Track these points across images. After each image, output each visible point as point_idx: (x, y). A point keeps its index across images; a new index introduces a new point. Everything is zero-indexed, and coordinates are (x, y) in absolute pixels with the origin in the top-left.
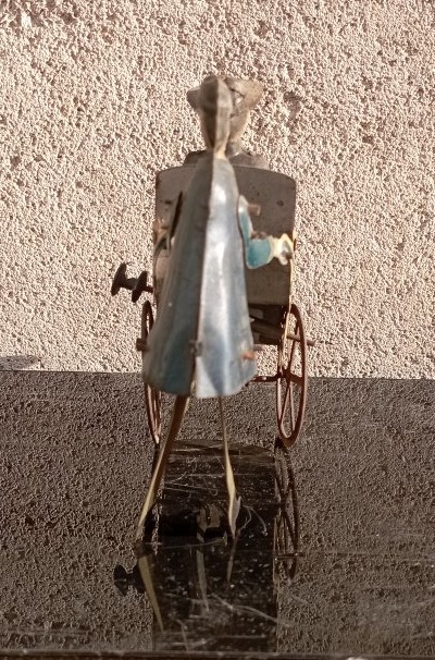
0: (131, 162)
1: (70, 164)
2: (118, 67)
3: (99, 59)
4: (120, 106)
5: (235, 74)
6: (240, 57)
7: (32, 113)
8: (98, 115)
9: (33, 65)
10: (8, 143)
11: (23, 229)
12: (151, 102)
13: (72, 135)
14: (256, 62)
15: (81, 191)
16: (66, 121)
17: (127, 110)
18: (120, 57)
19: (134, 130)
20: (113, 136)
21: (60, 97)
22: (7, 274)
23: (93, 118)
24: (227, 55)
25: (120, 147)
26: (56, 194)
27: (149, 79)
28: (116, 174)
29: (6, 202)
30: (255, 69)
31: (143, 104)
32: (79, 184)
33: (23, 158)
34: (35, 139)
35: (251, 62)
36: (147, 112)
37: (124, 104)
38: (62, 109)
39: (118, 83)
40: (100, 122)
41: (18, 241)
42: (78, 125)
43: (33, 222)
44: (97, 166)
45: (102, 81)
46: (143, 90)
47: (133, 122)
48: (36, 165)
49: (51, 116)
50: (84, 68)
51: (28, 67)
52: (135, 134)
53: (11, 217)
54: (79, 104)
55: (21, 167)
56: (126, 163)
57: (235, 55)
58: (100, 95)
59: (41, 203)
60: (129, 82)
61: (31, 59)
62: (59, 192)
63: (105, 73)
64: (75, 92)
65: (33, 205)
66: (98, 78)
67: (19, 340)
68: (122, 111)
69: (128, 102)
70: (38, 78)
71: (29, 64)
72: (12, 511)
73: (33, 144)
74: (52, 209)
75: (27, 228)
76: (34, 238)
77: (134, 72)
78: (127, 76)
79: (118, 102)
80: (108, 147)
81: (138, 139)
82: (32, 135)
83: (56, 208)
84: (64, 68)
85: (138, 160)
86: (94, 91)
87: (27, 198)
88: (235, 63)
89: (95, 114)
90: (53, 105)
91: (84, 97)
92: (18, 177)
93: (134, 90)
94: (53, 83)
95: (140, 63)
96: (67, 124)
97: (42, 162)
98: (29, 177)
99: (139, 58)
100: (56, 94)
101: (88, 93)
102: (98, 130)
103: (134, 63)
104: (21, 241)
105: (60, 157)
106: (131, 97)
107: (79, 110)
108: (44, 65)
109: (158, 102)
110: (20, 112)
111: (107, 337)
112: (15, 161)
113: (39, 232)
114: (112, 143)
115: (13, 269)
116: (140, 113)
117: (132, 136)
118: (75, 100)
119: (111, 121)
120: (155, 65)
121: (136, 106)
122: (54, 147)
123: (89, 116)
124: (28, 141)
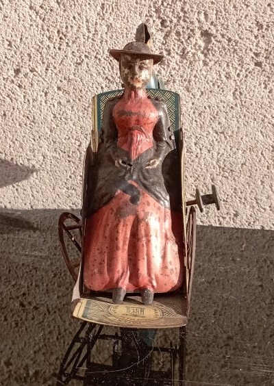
0: (95, 75)
1: (54, 75)
2: (88, 10)
3: (75, 5)
4: (88, 37)
5: (168, 17)
6: (171, 5)
7: (29, 40)
8: (74, 42)
9: (31, 8)
10: (13, 59)
11: (21, 117)
12: (109, 34)
13: (55, 55)
14: (182, 9)
15: (61, 93)
16: (52, 45)
17: (93, 39)
18: (89, 4)
19: (97, 53)
20: (83, 57)
21: (48, 30)
22: (10, 147)
23: (70, 44)
24: (162, 4)
25: (87, 64)
26: (44, 95)
27: (109, 18)
28: (85, 82)
29: (11, 99)
30: (182, 14)
31: (104, 36)
32: (59, 88)
33: (22, 70)
34: (30, 57)
35: (179, 9)
36: (106, 41)
37: (91, 35)
38: (49, 38)
39: (87, 21)
40: (75, 48)
41: (18, 124)
42: (59, 49)
43: (28, 112)
44: (72, 77)
45: (77, 19)
46: (104, 26)
47: (97, 48)
48: (31, 75)
49: (42, 42)
50: (65, 11)
51: (27, 9)
52: (98, 56)
53: (14, 109)
54: (61, 35)
55: (21, 75)
56: (91, 75)
57: (168, 4)
58: (75, 29)
59: (34, 100)
60: (94, 20)
61: (29, 4)
62: (46, 94)
63: (79, 14)
64: (58, 26)
65: (28, 101)
66: (74, 18)
67: (17, 190)
68: (90, 40)
69: (94, 34)
70: (34, 16)
71: (28, 7)
72: (10, 299)
73: (30, 61)
74: (41, 104)
75: (24, 116)
76: (28, 122)
77: (98, 14)
78: (93, 17)
79: (87, 34)
80: (80, 64)
81: (99, 59)
82: (29, 55)
83: (43, 103)
84: (51, 10)
85: (99, 73)
86: (72, 27)
87: (24, 96)
88: (168, 10)
89: (71, 42)
90: (43, 35)
91: (64, 30)
92: (19, 82)
93: (98, 26)
94: (43, 20)
95: (103, 8)
96: (52, 48)
97: (35, 73)
98: (26, 82)
99: (103, 4)
100: (45, 28)
101: (67, 27)
102: (73, 52)
103: (99, 8)
104: (20, 125)
105: (47, 69)
106: (96, 31)
107: (61, 38)
108: (38, 8)
109: (114, 35)
110: (21, 39)
111: (75, 190)
112: (17, 71)
113: (31, 119)
114: (82, 62)
115: (14, 143)
116: (101, 42)
117: (96, 57)
118: (58, 32)
119: (82, 47)
120: (113, 10)
121: (99, 37)
122: (43, 63)
123: (67, 43)
124: (26, 58)
